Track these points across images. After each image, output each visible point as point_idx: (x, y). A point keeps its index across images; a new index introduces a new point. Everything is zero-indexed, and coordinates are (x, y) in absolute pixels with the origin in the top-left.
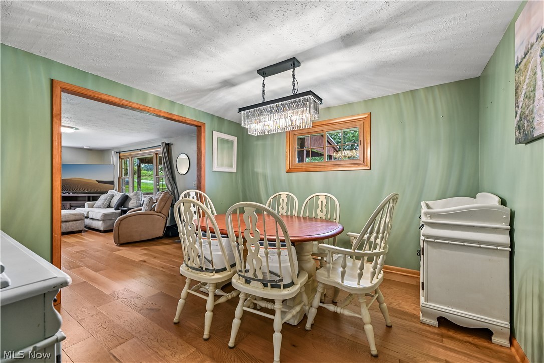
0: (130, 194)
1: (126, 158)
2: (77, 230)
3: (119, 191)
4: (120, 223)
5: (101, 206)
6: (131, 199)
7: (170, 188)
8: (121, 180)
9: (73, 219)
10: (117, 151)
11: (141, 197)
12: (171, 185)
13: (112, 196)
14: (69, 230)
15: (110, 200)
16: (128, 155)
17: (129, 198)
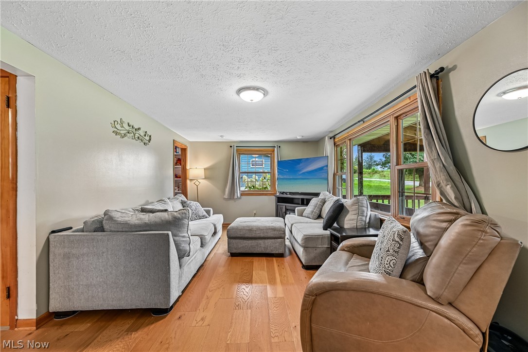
0: (347, 202)
1: (342, 143)
2: (277, 252)
3: (334, 194)
4: (314, 302)
5: (310, 216)
6: (348, 212)
7: (452, 196)
8: (337, 177)
9: (272, 236)
10: (332, 135)
11: (365, 209)
12: (455, 186)
13: (324, 202)
14: (268, 252)
15: (320, 207)
16: (345, 138)
17: (344, 211)
